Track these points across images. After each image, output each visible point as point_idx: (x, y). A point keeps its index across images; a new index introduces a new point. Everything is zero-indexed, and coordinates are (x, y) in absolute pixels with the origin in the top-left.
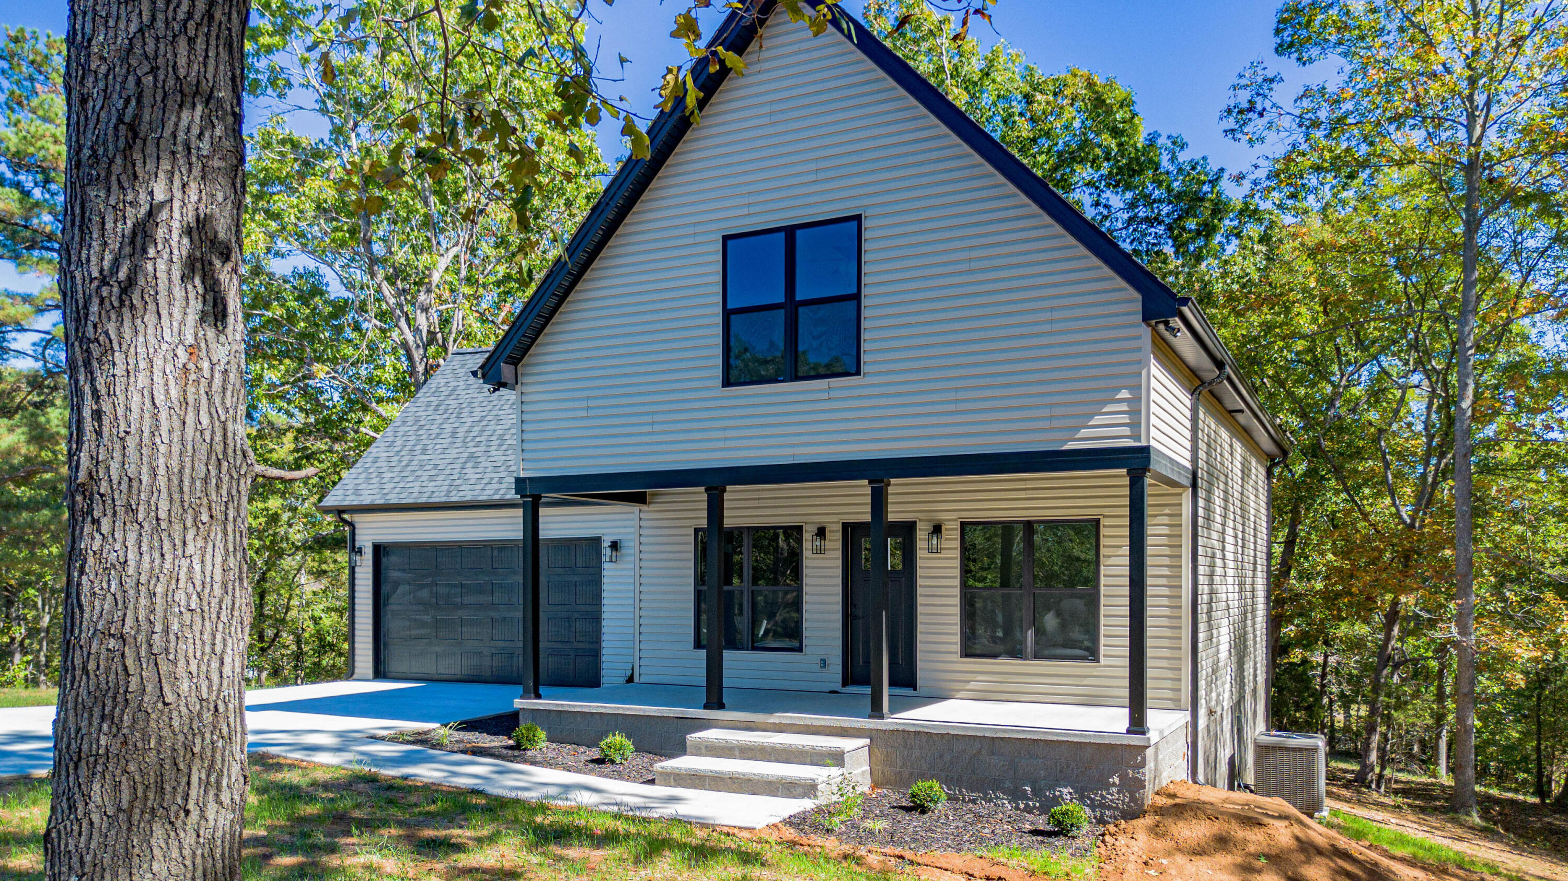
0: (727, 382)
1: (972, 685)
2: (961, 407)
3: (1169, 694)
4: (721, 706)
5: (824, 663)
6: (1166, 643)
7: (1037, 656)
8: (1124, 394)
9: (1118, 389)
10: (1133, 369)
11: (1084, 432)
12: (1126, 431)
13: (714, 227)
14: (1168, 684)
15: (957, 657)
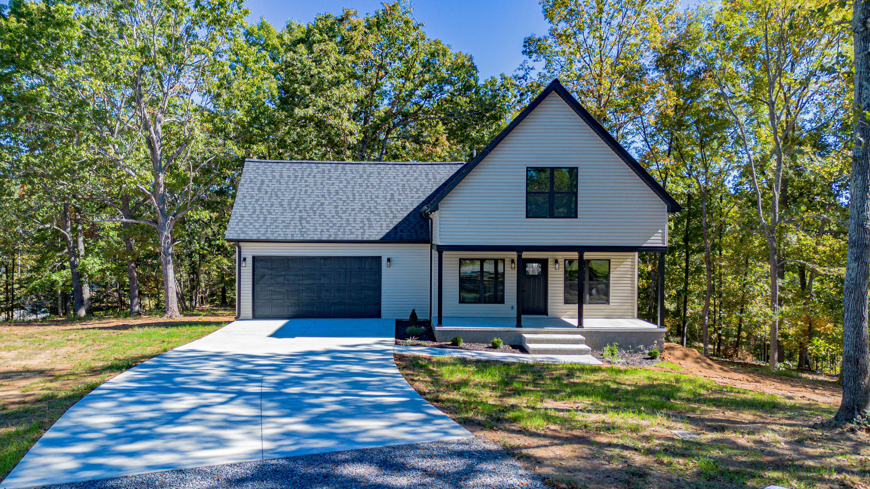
0: (527, 217)
1: (568, 313)
2: (611, 231)
3: (631, 314)
4: (521, 327)
5: (512, 308)
6: (630, 298)
7: (590, 303)
8: (660, 231)
9: (659, 229)
10: (662, 224)
11: (649, 241)
12: (661, 241)
13: (524, 163)
14: (631, 311)
15: (562, 304)
